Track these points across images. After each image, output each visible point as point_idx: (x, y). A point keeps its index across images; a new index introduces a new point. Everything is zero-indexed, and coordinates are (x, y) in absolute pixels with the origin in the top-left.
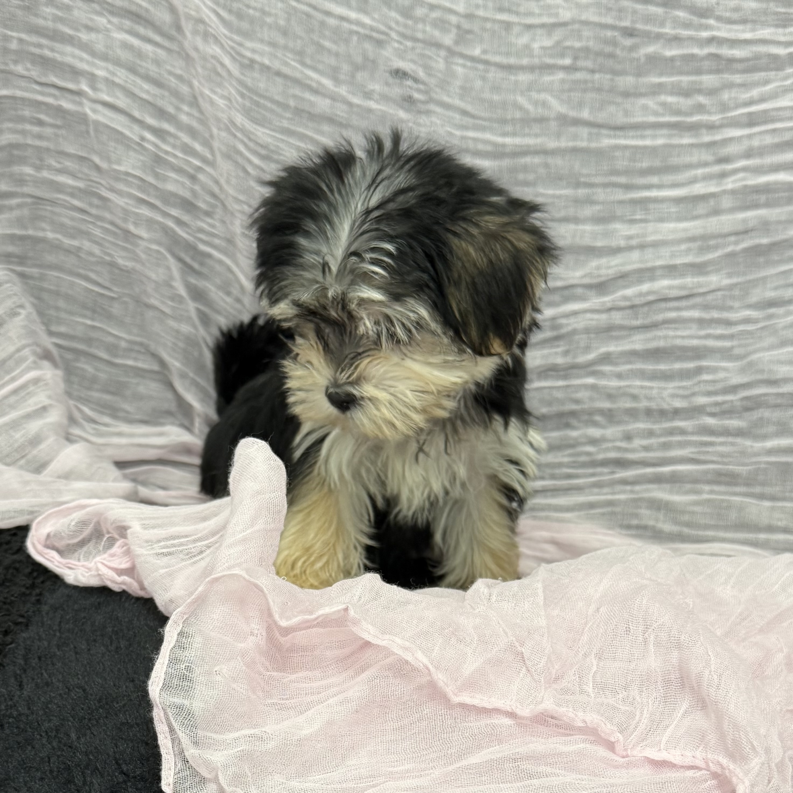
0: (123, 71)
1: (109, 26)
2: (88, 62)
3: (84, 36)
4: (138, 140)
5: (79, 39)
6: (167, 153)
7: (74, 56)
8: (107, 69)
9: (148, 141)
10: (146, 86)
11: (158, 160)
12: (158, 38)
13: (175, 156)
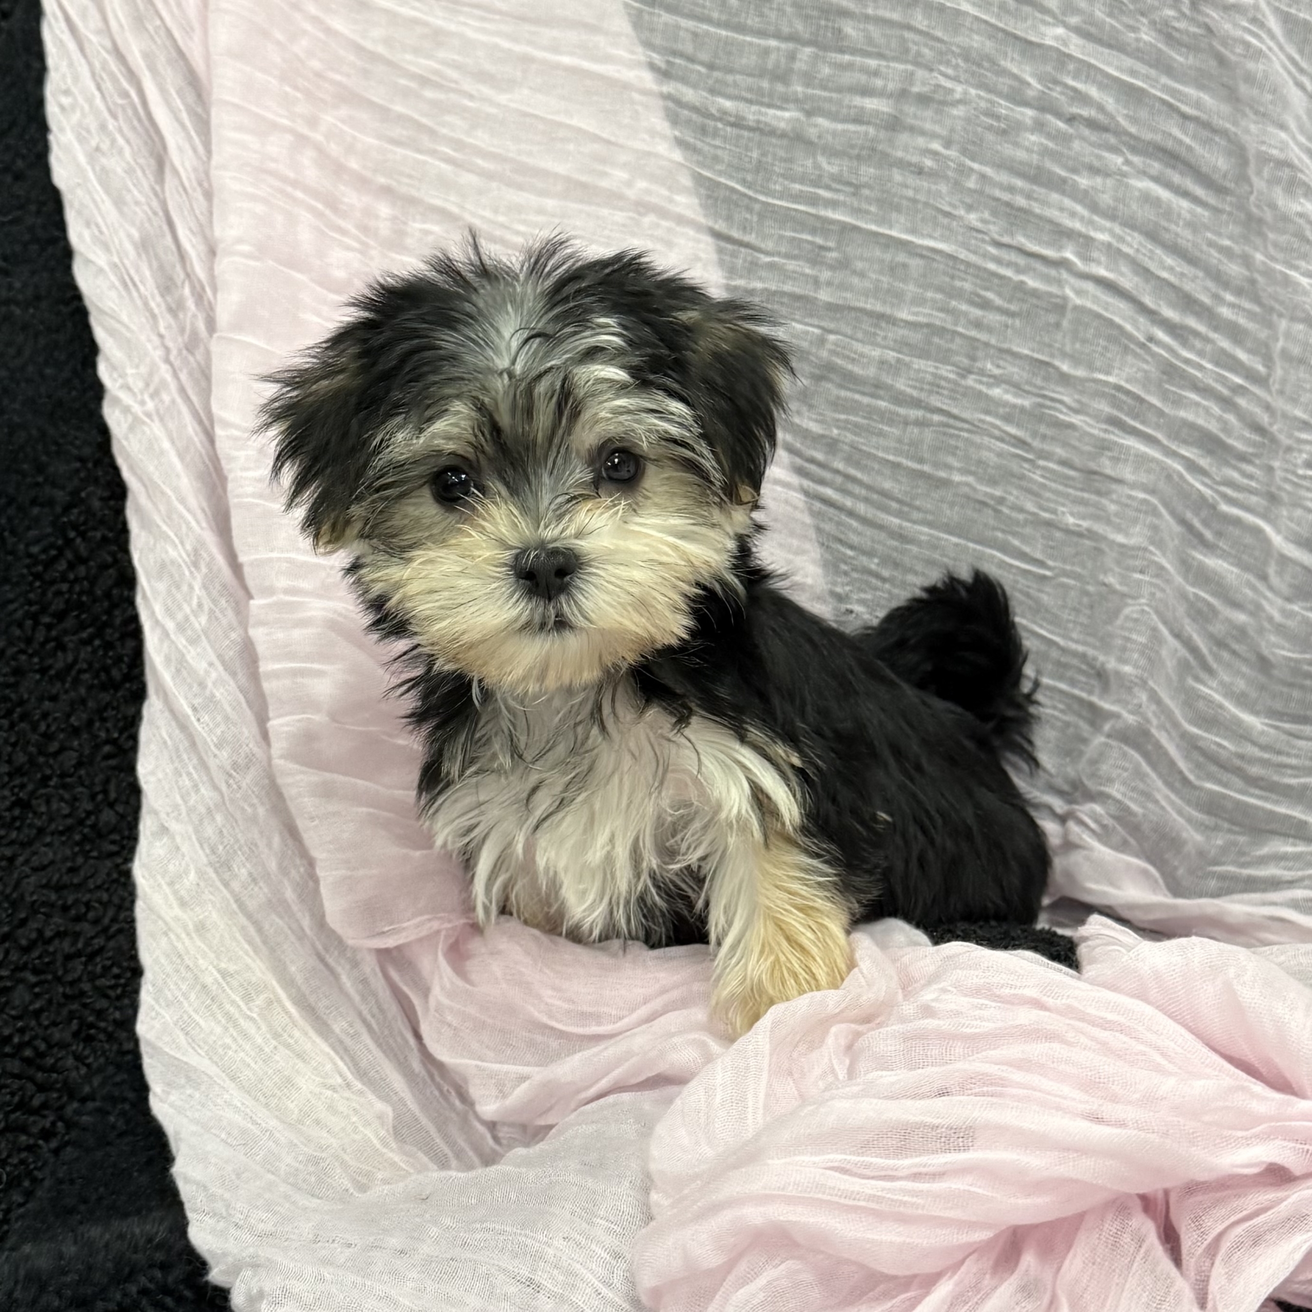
0: (1136, 234)
1: (1125, 168)
2: (1082, 219)
3: (1083, 181)
4: (1142, 339)
5: (1075, 184)
6: (1187, 361)
7: (1062, 209)
8: (1111, 232)
9: (1158, 343)
10: (1169, 261)
11: (1170, 372)
12: (1200, 192)
13: (1200, 368)
